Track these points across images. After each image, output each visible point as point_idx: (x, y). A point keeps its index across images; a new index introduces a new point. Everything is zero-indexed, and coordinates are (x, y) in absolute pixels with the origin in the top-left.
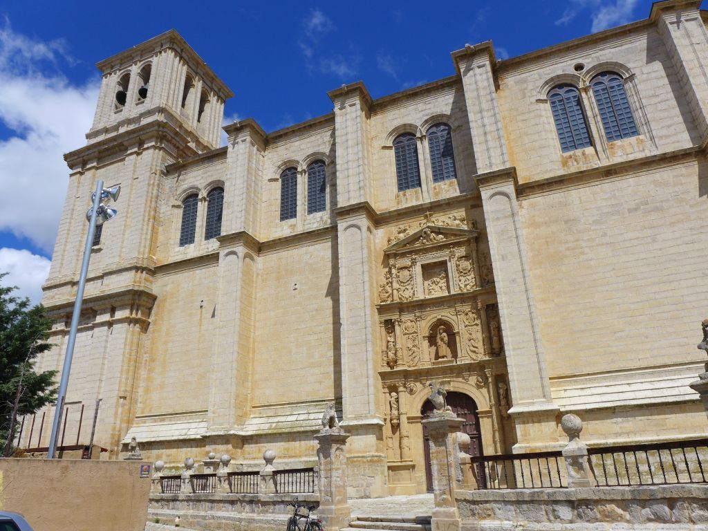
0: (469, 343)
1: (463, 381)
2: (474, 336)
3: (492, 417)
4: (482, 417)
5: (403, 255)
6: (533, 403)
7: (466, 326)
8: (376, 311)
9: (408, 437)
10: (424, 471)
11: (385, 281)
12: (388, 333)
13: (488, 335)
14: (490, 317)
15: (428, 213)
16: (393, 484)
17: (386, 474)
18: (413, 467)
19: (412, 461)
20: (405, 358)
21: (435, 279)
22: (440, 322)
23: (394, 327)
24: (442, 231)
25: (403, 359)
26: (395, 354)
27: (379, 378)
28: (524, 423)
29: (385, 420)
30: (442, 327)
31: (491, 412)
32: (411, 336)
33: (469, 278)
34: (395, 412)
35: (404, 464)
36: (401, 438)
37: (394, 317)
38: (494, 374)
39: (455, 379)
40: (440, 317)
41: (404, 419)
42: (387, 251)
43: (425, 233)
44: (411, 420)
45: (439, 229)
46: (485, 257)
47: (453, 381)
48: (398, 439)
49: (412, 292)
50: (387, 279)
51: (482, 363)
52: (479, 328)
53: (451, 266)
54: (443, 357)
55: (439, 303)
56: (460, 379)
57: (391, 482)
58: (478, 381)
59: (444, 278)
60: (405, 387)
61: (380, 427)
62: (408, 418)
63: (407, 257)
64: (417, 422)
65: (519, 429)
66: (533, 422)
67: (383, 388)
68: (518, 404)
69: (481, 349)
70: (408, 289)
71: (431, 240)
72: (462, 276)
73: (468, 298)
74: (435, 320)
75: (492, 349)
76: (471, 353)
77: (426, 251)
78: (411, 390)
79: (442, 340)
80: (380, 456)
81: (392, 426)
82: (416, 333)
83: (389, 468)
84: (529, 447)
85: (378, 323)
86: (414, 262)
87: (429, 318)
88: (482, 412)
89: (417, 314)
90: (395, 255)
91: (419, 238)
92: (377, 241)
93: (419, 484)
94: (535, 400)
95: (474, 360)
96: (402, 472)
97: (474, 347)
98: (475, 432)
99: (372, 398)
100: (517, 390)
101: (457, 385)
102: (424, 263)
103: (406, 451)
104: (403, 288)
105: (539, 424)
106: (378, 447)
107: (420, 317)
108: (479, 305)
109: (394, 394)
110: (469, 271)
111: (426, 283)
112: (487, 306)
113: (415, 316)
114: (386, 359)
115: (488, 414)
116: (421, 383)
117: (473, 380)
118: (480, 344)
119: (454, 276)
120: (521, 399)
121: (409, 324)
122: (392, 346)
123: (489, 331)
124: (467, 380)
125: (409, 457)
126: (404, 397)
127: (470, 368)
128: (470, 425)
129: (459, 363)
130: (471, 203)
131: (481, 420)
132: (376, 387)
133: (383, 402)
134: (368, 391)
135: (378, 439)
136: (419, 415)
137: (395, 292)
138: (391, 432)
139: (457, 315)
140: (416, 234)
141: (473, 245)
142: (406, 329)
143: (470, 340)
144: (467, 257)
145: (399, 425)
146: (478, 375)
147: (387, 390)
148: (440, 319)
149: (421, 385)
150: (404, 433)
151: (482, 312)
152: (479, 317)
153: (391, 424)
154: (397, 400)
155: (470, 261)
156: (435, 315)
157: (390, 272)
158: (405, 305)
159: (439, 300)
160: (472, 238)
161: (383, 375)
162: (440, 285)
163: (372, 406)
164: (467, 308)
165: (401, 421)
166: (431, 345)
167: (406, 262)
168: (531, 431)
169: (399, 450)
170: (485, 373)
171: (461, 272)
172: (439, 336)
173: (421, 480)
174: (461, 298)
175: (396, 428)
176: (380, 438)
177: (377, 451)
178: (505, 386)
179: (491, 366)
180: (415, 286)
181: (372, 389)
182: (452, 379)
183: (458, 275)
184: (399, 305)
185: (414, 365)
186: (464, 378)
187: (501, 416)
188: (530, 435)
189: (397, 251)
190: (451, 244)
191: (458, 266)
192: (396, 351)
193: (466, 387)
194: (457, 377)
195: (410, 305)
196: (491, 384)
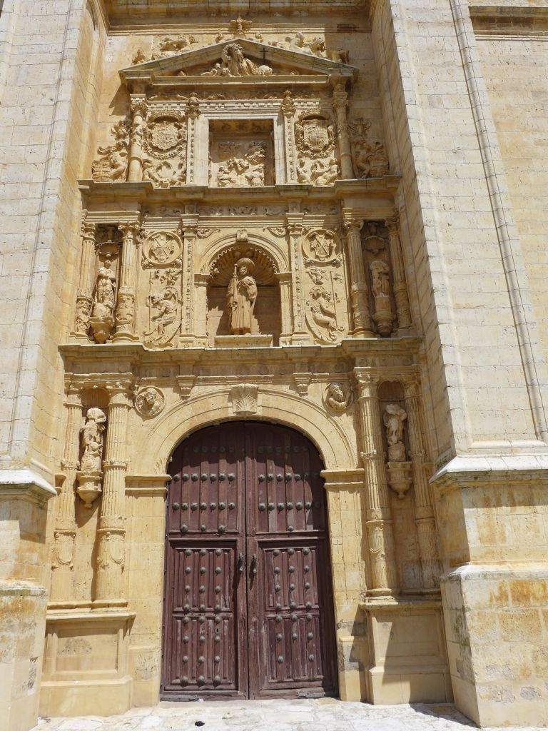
0: (315, 304)
1: (293, 392)
2: (326, 287)
3: (364, 491)
4: (336, 489)
5: (169, 93)
6: (512, 451)
7: (307, 264)
8: (79, 195)
9: (122, 533)
10: (159, 634)
11: (112, 141)
12: (103, 257)
13: (365, 287)
14: (370, 251)
15: (240, 20)
16: (59, 678)
17: (38, 649)
18: (128, 623)
19: (124, 605)
20: (139, 324)
21: (237, 161)
22: (242, 248)
23: (120, 245)
24: (268, 58)
25: (134, 325)
26: (115, 311)
27: (60, 362)
28: (487, 504)
29: (60, 481)
30: (247, 260)
31: (362, 476)
32: (162, 272)
33: (326, 161)
34: (92, 462)
35: (99, 614)
36: (100, 536)
37: (126, 218)
38: (377, 380)
39: (270, 387)
40: (244, 236)
41: (116, 481)
42: (132, 74)
43: (230, 52)
44: (136, 486)
45: (264, 50)
46: (364, 126)
47: (265, 392)
48: (92, 539)
49: (179, 172)
50: (119, 137)
51: (349, 350)
52: (341, 271)
53: (283, 134)
54: (242, 331)
55: (245, 204)
56: (285, 388)
57: (53, 672)
58: (331, 394)
59: (261, 160)
60: (131, 396)
61: (37, 497)
62: (130, 481)
63: (178, 99)
64: (153, 494)
65: (475, 522)
66: (513, 504)
67: (68, 393)
68: (470, 450)
69: (343, 321)
70: (169, 166)
72: (306, 155)
73: (319, 202)
74: (232, 241)
75: (374, 322)
76: (316, 328)
77: (225, 92)
78: (148, 406)
79: (243, 290)
80: (24, 593)
81: (79, 500)
82: (177, 265)
83: (52, 626)
84: (512, 574)
85: (77, 226)
86: (193, 111)
87: (216, 236)
88: (336, 476)
89: (187, 222)
90: (150, 90)
91: (212, 64)
92: (107, 58)
93: (139, 675)
94: (515, 443)
95: (322, 341)
96: (92, 639)
97: (325, 313)
98: (310, 529)
99: (25, 407)
100: (467, 412)
101: (273, 401)
102: (216, 117)
103: (110, 574)
104: (156, 162)
105: (529, 510)
106: (20, 560)
107: (194, 229)
108: (348, 216)
109: (95, 412)
110: (326, 147)
111: (215, 167)
112: (367, 223)
113: (181, 226)
114: (85, 318)
115: (355, 480)
116: (178, 389)
117: (318, 391)
118: (341, 309)
119: (288, 153)
120: (477, 437)
121: (162, 242)
122: (109, 287)
123: (369, 280)
124: (302, 392)
125: (119, 594)
126: (124, 422)
127: (314, 361)
128: (298, 508)
129: (282, 345)
130: (339, 20)
131: (331, 496)
132: (43, 381)
133: (62, 430)
134: (18, 386)
135: (25, 536)
136: (162, 473)
137: (136, 165)
138: (72, 518)
139: (287, 236)
140: (206, 52)
141: (340, 95)
142: (151, 253)
143: (315, 297)
144: (322, 119)
145: (99, 498)
146: (331, 381)
147: (76, 400)
148: (246, 241)
149: (177, 396)
150: (111, 521)
151: (354, 239)
152: (344, 247)
153: (77, 495)
154: (104, 429)
155: (331, 128)
156: (233, 231)
157: (130, 124)
158: (158, 198)
159: (246, 197)
160: (339, 81)
161: (72, 357)
162: (248, 173)
163: (23, 431)
164: (315, 224)
165: (106, 486)
166: (210, 306)
167: (176, 107)
168: (508, 528)
169: (91, 571)
170: (354, 375)
171: (307, 147)
172: (236, 282)
173: (148, 664)
174: (303, 198)
175: (88, 506)
176: (34, 533)
177: (16, 574)
178: (403, 411)
179: (369, 359)
180: (189, 160)
181: (29, 381)
182: (262, 387)
183: (297, 153)
184: (143, 192)
186: (294, 385)
187: (389, 487)
188: (504, 539)
189: (154, 80)
190: (289, 87)
191: (299, 134)
192: (119, 301)
193: (299, 408)
194: (276, 381)
195: (171, 198)
196: (367, 405)
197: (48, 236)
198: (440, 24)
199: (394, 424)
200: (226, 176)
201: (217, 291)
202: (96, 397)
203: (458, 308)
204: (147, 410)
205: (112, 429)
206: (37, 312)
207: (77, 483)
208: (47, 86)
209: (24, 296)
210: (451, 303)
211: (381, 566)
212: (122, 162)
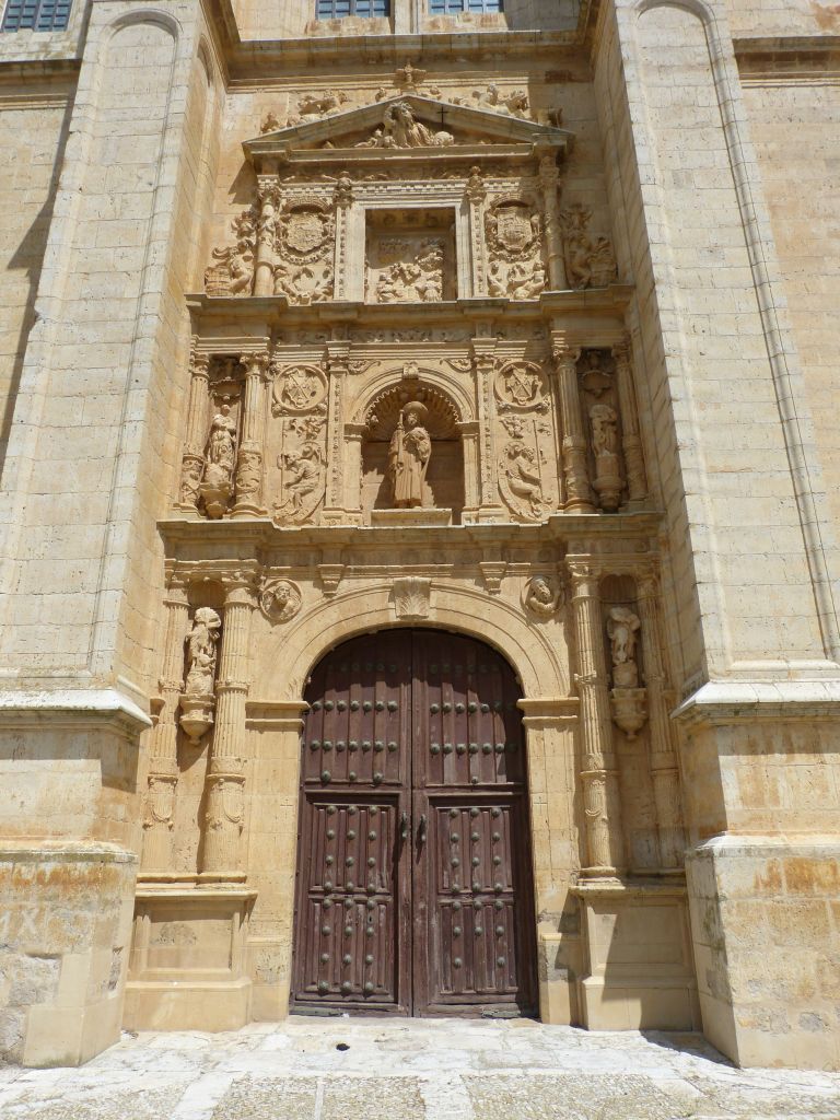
1: (479, 589)
2: (528, 442)
3: (578, 728)
4: (539, 726)
5: (311, 172)
6: (790, 675)
7: (501, 411)
8: (187, 314)
9: (240, 781)
10: (289, 922)
11: (232, 240)
12: (219, 401)
13: (582, 442)
14: (590, 391)
15: (409, 69)
16: (151, 977)
17: (123, 936)
18: (247, 905)
19: (242, 880)
20: (267, 493)
21: (404, 266)
22: (411, 387)
23: (242, 384)
24: (449, 121)
25: (261, 494)
26: (234, 474)
27: (159, 544)
28: (752, 749)
29: (156, 707)
30: (417, 404)
31: (576, 708)
32: (300, 421)
33: (527, 266)
34: (201, 682)
35: (208, 891)
36: (210, 784)
37: (251, 346)
38: (598, 573)
39: (447, 582)
40: (413, 371)
41: (233, 710)
42: (259, 147)
43: (395, 114)
44: (260, 716)
45: (443, 110)
46: (582, 215)
47: (440, 588)
48: (199, 787)
49: (324, 282)
50: (241, 234)
51: (558, 530)
52: (549, 419)
53: (468, 229)
54: (409, 504)
55: (415, 327)
56: (469, 584)
57: (143, 968)
58: (533, 593)
59: (436, 265)
60: (256, 593)
61: (125, 729)
62: (252, 710)
63: (323, 180)
64: (284, 728)
65: (735, 775)
66: (791, 751)
67: (170, 586)
68: (729, 673)
69: (550, 489)
70: (310, 274)
71: (410, 139)
72: (501, 257)
73: (519, 322)
74: (396, 379)
75: (595, 491)
76: (512, 499)
77: (387, 170)
78: (278, 606)
79: (412, 446)
80: (106, 858)
81: (183, 734)
82: (321, 411)
83: (143, 906)
84: (787, 850)
85: (184, 358)
86: (343, 198)
87: (374, 371)
88: (540, 708)
89: (335, 352)
90: (284, 169)
91: (371, 132)
92: (226, 124)
93: (260, 977)
94: (794, 664)
95: (520, 518)
96: (197, 926)
97: (526, 478)
98: (502, 781)
99: (112, 605)
100: (725, 620)
101: (451, 601)
102: (375, 206)
103: (223, 836)
104: (293, 269)
105: (813, 759)
106: (101, 814)
107: (344, 362)
108: (559, 342)
109: (207, 614)
110: (528, 246)
111: (374, 274)
112: (586, 352)
113: (326, 357)
114: (194, 484)
115: (565, 714)
116: (319, 584)
117: (514, 589)
118: (548, 473)
119: (475, 254)
120: (738, 656)
121: (300, 379)
122: (226, 441)
124: (493, 588)
125: (235, 864)
126: (245, 627)
127: (509, 546)
128: (486, 752)
129: (465, 523)
130: (548, 66)
131: (531, 734)
132: (136, 569)
133: (161, 637)
134: (102, 576)
135: (109, 781)
136: (296, 699)
137: (265, 272)
138: (173, 758)
139: (473, 371)
140: (361, 114)
141: (549, 171)
142: (285, 395)
143: (512, 456)
144: (524, 207)
145: (210, 730)
146: (534, 574)
147: (180, 596)
148: (416, 378)
149: (318, 592)
150: (227, 763)
151: (566, 376)
152: (553, 386)
153: (180, 727)
154: (217, 638)
155: (535, 219)
156: (399, 364)
157: (256, 216)
158: (295, 319)
159: (417, 317)
160: (547, 152)
161: (176, 538)
162: (419, 284)
163: (107, 638)
164: (512, 354)
165: (221, 716)
166: (366, 469)
167: (321, 192)
168: (782, 786)
169: (198, 832)
170: (566, 565)
171: (501, 247)
172: (401, 435)
173: (273, 963)
174: (496, 317)
175: (195, 742)
176: (121, 778)
177: (96, 832)
178: (634, 617)
179: (588, 544)
180: (339, 266)
181: (117, 569)
182: (436, 581)
183: (488, 254)
184: (274, 311)
185: (300, 517)
186: (481, 579)
187: (615, 723)
188: (776, 800)
189: (291, 155)
190: (477, 161)
191: (490, 228)
192: (240, 461)
193: (487, 611)
194: (457, 573)
195: (312, 319)
196: (585, 608)
197: (145, 371)
198: (691, 67)
199: (621, 636)
200: (389, 287)
201: (375, 448)
202: (207, 593)
203: (713, 472)
204: (277, 612)
205: (229, 636)
206: (129, 476)
207: (180, 711)
208: (144, 166)
209: (111, 454)
210: (703, 466)
211: (602, 835)
212: (246, 269)
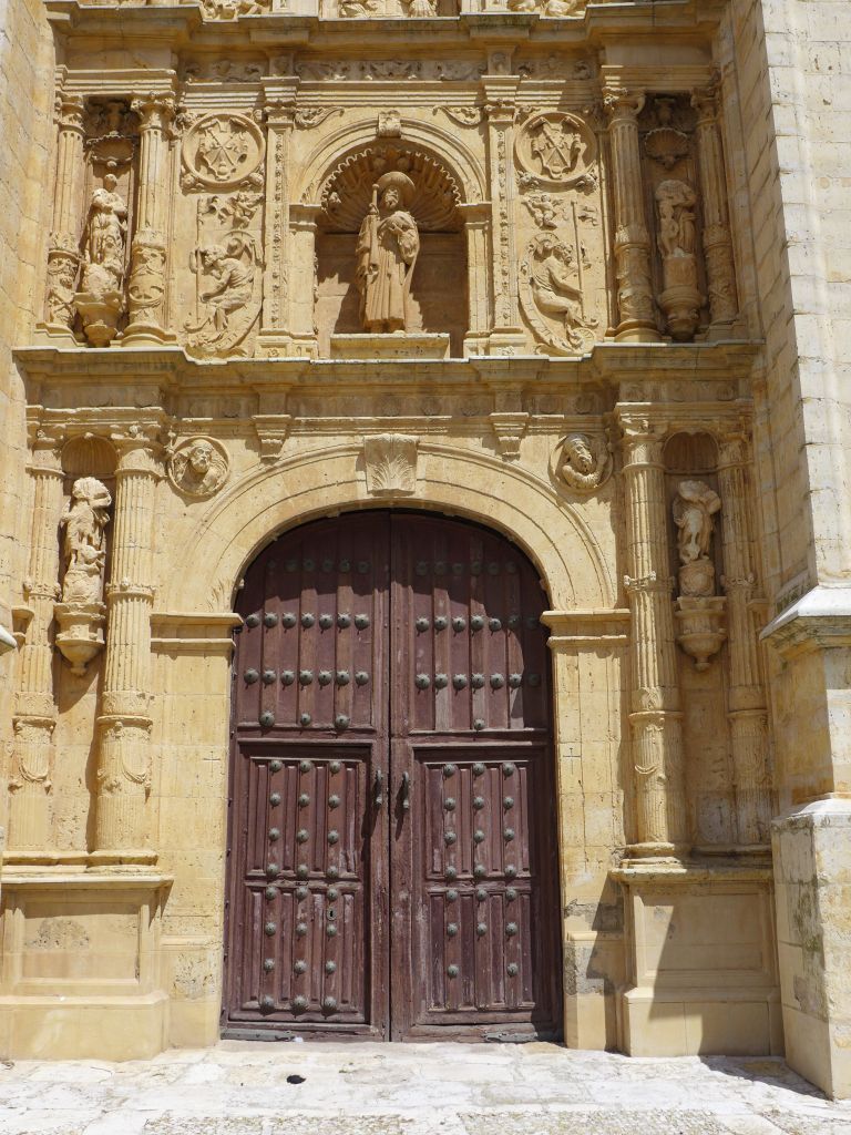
0: (538, 270)
1: (489, 453)
2: (564, 235)
3: (628, 653)
4: (573, 649)
7: (525, 187)
8: (48, 32)
9: (145, 725)
10: (218, 917)
12: (100, 168)
13: (644, 236)
14: (657, 159)
16: (29, 991)
18: (158, 895)
19: (152, 861)
20: (176, 309)
22: (390, 151)
23: (135, 142)
25: (165, 310)
26: (126, 279)
27: (17, 383)
29: (21, 621)
30: (399, 176)
31: (626, 624)
32: (223, 200)
34: (85, 586)
35: (103, 875)
36: (103, 729)
37: (148, 84)
38: (661, 430)
39: (442, 441)
40: (392, 124)
41: (132, 624)
44: (172, 634)
47: (433, 450)
48: (87, 734)
51: (606, 366)
52: (595, 202)
54: (386, 326)
55: (395, 57)
56: (474, 444)
57: (17, 978)
58: (567, 458)
60: (161, 456)
62: (159, 625)
64: (207, 651)
67: (35, 446)
68: (846, 574)
69: (595, 306)
73: (553, 52)
74: (367, 136)
75: (662, 310)
76: (540, 321)
78: (195, 475)
79: (391, 239)
81: (60, 660)
82: (254, 185)
83: (13, 896)
85: (46, 101)
87: (334, 124)
88: (573, 623)
89: (274, 94)
93: (180, 990)
95: (551, 349)
96: (90, 923)
97: (559, 289)
98: (518, 725)
100: (844, 497)
101: (448, 469)
103: (123, 802)
107: (288, 109)
108: (612, 83)
109: (90, 486)
112: (653, 99)
113: (262, 102)
114: (66, 295)
115: (609, 634)
116: (255, 443)
117: (540, 452)
118: (593, 283)
121: (222, 136)
122: (113, 230)
123: (652, 221)
124: (509, 451)
125: (141, 840)
126: (148, 506)
127: (534, 389)
128: (495, 686)
129: (468, 355)
131: (561, 661)
133: (24, 519)
136: (223, 610)
138: (46, 692)
139: (483, 126)
142: (200, 160)
143: (540, 256)
145: (98, 657)
146: (568, 431)
147: (50, 461)
148: (397, 135)
149: (253, 456)
150: (125, 700)
151: (623, 133)
152: (602, 150)
153: (56, 649)
154: (106, 521)
156: (370, 114)
158: (214, 42)
159: (399, 41)
161: (41, 374)
164: (541, 100)
165: (114, 633)
166: (322, 273)
169: (87, 796)
170: (616, 419)
172: (375, 222)
173: (198, 972)
174: (518, 43)
175: (77, 671)
178: (712, 494)
179: (648, 387)
182: (426, 440)
184: (181, 27)
185: (225, 345)
186: (492, 438)
187: (680, 646)
192: (134, 259)
193: (500, 484)
194: (455, 431)
195: (240, 42)
196: (641, 482)
199: (693, 522)
201: (336, 242)
202: (90, 457)
203: (836, 280)
204: (193, 484)
205: (123, 520)
207: (56, 626)
210: (821, 267)
211: (657, 800)
